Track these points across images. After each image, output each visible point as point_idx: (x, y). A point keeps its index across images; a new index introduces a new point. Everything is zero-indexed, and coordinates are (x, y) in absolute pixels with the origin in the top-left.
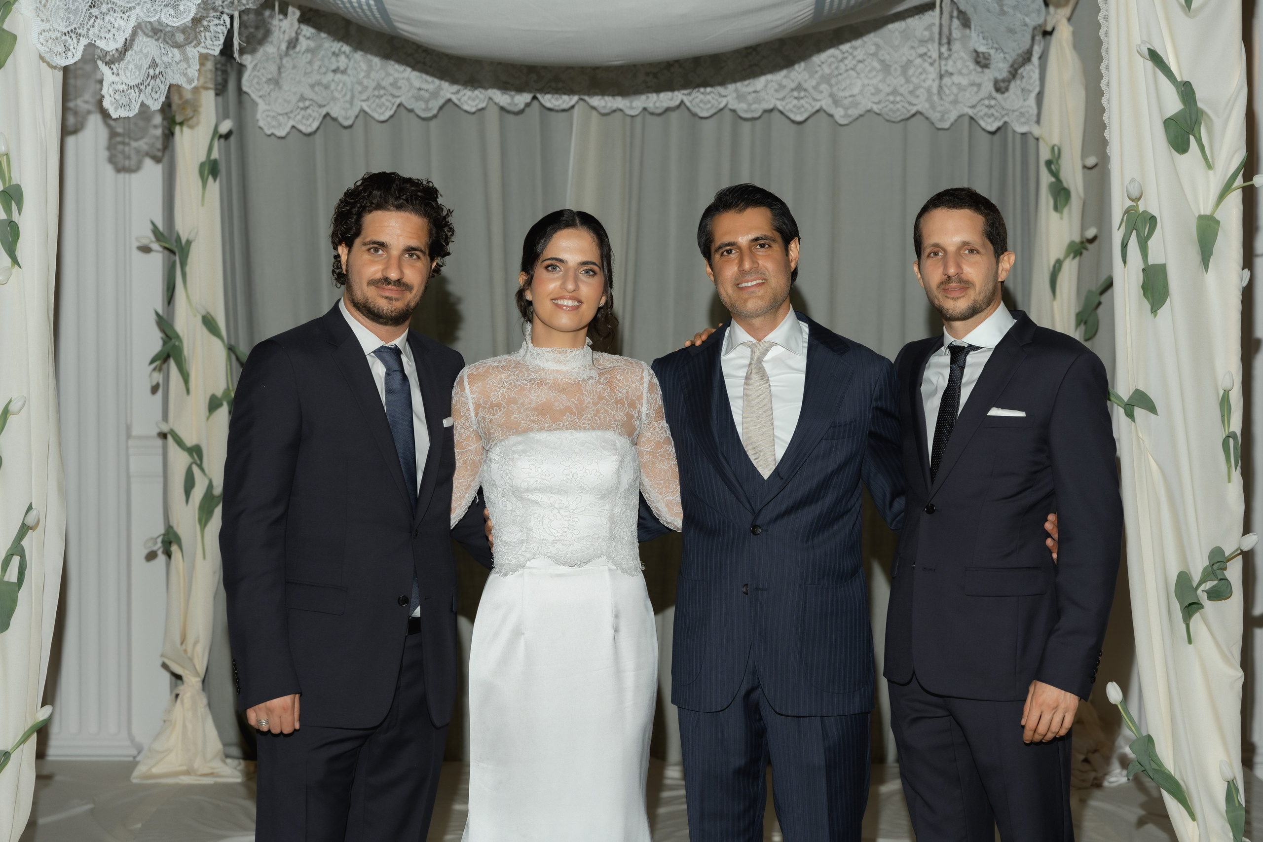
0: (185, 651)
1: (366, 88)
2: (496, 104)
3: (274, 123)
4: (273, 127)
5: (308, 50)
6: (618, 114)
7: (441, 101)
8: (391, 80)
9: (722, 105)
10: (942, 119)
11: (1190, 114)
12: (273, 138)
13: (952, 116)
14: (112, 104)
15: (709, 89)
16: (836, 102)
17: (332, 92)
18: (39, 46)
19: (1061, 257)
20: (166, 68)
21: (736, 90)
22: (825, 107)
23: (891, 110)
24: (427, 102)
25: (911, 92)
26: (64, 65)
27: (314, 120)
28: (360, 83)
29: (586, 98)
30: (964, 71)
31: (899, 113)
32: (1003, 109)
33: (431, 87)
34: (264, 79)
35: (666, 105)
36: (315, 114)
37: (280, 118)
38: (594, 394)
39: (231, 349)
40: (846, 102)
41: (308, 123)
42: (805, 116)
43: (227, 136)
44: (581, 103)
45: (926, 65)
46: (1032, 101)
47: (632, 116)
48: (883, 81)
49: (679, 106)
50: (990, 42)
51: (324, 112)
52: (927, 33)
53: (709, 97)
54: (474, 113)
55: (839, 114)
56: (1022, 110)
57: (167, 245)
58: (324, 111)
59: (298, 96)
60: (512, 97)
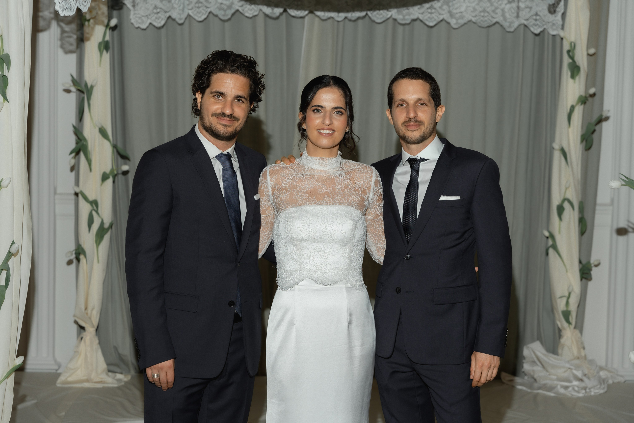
0: (87, 314)
1: (192, 2)
2: (263, 13)
3: (140, 21)
4: (139, 23)
7: (233, 11)
9: (389, 16)
10: (510, 27)
12: (139, 29)
13: (516, 24)
14: (60, 9)
16: (452, 15)
17: (173, 5)
19: (574, 104)
22: (446, 18)
23: (482, 21)
24: (225, 11)
25: (493, 11)
27: (162, 20)
29: (313, 11)
30: (523, 0)
31: (486, 23)
32: (544, 21)
35: (357, 15)
36: (163, 17)
37: (143, 18)
38: (342, 185)
39: (115, 146)
40: (457, 16)
41: (159, 21)
42: (435, 23)
43: (114, 28)
44: (310, 14)
46: (559, 17)
47: (338, 21)
48: (478, 4)
49: (364, 17)
53: (381, 11)
54: (251, 18)
55: (453, 22)
56: (554, 22)
57: (80, 88)
58: (168, 15)
59: (153, 6)
60: (273, 10)
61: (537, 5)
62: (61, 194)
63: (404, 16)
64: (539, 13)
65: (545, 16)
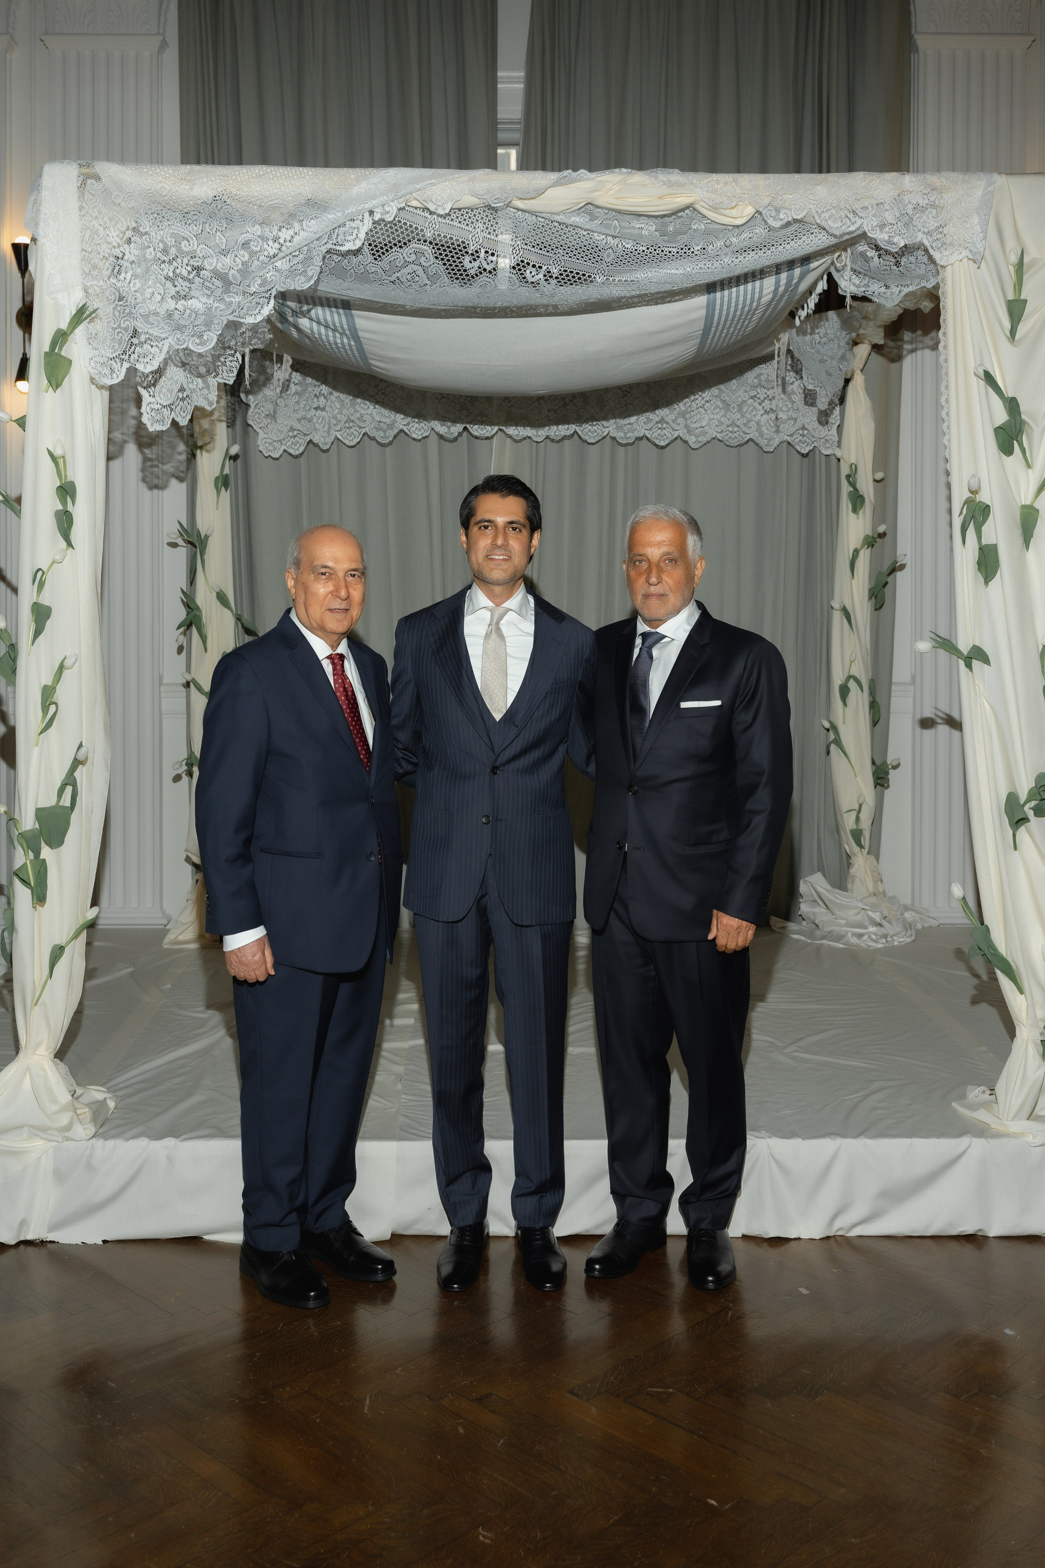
1: (340, 421)
2: (437, 433)
3: (271, 448)
4: (270, 450)
5: (296, 393)
6: (528, 440)
7: (396, 431)
8: (358, 415)
9: (605, 434)
10: (768, 445)
11: (1015, 423)
12: (270, 458)
13: (776, 442)
14: (149, 419)
15: (595, 423)
16: (690, 432)
17: (314, 425)
18: (90, 369)
19: (859, 547)
20: (192, 393)
21: (616, 423)
22: (682, 436)
23: (730, 437)
24: (385, 432)
25: (745, 425)
26: (109, 384)
27: (301, 445)
28: (335, 418)
29: (504, 428)
30: (784, 409)
31: (736, 440)
32: (813, 436)
33: (388, 421)
34: (263, 415)
35: (563, 433)
36: (301, 441)
37: (275, 444)
39: (238, 617)
40: (697, 431)
41: (296, 447)
42: (667, 442)
43: (235, 458)
44: (499, 433)
45: (756, 404)
46: (834, 431)
47: (537, 442)
48: (724, 416)
49: (572, 436)
50: (816, 381)
51: (308, 440)
52: (756, 381)
53: (595, 427)
54: (420, 440)
55: (692, 440)
56: (827, 438)
57: (190, 541)
58: (308, 438)
59: (289, 427)
60: (449, 428)
61: (803, 416)
62: (168, 685)
63: (626, 433)
64: (806, 426)
65: (814, 430)
